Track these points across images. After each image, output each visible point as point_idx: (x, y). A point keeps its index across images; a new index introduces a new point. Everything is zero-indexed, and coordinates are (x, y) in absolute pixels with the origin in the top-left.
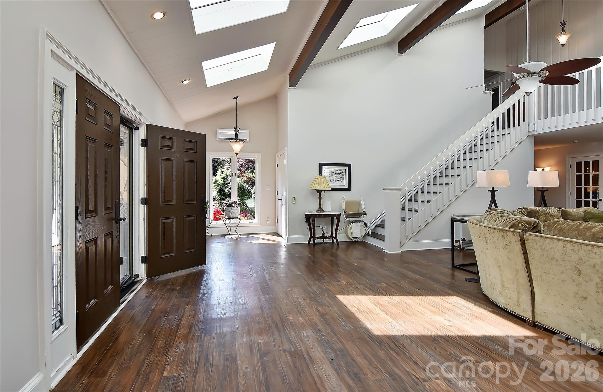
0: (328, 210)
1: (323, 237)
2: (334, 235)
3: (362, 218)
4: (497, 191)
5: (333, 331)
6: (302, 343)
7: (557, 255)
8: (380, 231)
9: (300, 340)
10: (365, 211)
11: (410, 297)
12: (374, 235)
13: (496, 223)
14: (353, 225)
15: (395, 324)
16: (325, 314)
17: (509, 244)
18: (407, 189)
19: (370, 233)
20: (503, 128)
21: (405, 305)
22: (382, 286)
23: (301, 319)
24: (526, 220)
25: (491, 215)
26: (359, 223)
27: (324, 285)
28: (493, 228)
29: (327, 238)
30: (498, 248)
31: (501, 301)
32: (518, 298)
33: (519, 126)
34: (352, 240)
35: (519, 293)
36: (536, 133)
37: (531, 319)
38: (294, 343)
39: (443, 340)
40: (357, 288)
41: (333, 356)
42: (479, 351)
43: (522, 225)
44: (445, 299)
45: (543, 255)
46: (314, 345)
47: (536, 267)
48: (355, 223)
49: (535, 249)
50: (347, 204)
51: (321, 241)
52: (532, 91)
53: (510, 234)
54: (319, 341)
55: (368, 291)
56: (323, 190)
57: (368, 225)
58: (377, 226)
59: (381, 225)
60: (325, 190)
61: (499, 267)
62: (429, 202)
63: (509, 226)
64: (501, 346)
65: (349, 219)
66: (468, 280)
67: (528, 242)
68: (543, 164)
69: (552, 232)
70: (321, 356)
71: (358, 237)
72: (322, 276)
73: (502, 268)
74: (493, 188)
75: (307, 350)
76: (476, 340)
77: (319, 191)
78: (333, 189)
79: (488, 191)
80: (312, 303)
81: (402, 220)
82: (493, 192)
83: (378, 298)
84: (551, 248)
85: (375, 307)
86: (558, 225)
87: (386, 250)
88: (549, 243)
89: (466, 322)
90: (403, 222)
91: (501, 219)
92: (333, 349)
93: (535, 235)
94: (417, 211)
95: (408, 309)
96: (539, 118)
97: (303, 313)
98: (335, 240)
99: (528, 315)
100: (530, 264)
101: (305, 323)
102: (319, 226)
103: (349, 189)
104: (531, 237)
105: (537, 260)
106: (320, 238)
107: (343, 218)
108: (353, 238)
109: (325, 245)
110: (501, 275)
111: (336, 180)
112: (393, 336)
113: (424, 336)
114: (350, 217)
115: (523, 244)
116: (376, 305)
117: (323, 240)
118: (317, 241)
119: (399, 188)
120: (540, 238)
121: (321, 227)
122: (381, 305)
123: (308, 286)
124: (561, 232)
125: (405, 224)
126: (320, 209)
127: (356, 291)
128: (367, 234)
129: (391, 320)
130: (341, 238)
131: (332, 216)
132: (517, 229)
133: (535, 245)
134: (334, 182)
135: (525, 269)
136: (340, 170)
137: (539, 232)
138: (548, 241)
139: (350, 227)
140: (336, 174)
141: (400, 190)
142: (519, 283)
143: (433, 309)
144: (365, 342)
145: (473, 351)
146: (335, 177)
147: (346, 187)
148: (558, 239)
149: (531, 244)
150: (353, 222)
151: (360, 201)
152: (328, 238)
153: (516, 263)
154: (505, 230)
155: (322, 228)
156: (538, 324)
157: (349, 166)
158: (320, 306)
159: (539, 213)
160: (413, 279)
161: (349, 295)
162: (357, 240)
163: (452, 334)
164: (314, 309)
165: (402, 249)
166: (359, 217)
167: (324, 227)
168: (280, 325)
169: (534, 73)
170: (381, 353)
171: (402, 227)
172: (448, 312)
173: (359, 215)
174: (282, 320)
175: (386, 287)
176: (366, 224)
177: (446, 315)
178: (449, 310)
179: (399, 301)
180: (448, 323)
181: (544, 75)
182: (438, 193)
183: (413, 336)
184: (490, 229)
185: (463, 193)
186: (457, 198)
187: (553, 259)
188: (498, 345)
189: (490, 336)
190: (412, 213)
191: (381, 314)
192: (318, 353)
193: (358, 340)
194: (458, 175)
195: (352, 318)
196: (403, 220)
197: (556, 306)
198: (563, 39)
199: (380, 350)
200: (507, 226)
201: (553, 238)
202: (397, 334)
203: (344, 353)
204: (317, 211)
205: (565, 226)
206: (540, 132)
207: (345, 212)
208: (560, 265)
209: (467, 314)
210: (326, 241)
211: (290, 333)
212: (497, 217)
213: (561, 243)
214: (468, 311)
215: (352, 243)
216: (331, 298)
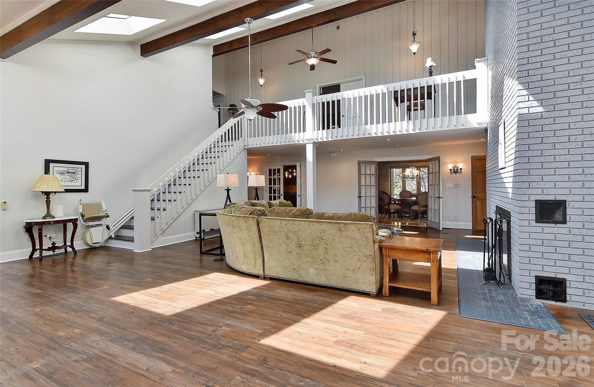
0: (59, 214)
1: (54, 248)
2: (69, 243)
3: (104, 222)
4: (231, 189)
5: (120, 328)
6: (93, 348)
7: (277, 229)
8: (126, 233)
9: (89, 348)
10: (107, 214)
11: (178, 282)
12: (118, 237)
13: (239, 213)
14: (93, 230)
15: (175, 304)
16: (103, 318)
17: (249, 226)
18: (155, 189)
19: (113, 236)
20: (225, 141)
21: (176, 289)
22: (147, 280)
23: (76, 330)
24: (258, 209)
25: (234, 207)
26: (100, 227)
27: (83, 294)
28: (239, 216)
29: (58, 248)
30: (242, 230)
31: (243, 268)
32: (255, 263)
33: (238, 140)
34: (91, 246)
35: (255, 259)
36: (248, 147)
37: (263, 274)
38: (83, 351)
39: (215, 303)
40: (124, 289)
41: (132, 345)
42: (240, 302)
43: (257, 212)
44: (205, 277)
45: (269, 230)
46: (107, 345)
47: (265, 239)
48: (95, 227)
49: (265, 227)
50: (85, 206)
51: (51, 253)
52: (253, 119)
53: (250, 219)
54: (111, 340)
55: (137, 287)
56: (52, 192)
57: (111, 228)
58: (121, 228)
59: (128, 226)
60: (55, 192)
61: (243, 244)
62: (175, 201)
63: (248, 214)
64: (251, 296)
65: (88, 223)
66: (215, 261)
67: (261, 223)
68: (250, 170)
69: (273, 215)
70: (121, 349)
71: (99, 242)
72: (76, 287)
73: (244, 244)
74: (228, 188)
75: (102, 351)
76: (236, 297)
77: (47, 194)
78: (67, 191)
79: (225, 190)
80: (81, 314)
81: (151, 219)
82: (228, 190)
83: (149, 291)
84: (274, 225)
85: (152, 298)
86: (276, 210)
87: (136, 250)
88: (273, 222)
89: (225, 288)
90: (153, 221)
91: (242, 209)
92: (129, 341)
93: (265, 218)
94: (165, 210)
95: (181, 292)
96: (251, 137)
97: (74, 325)
98: (69, 249)
99: (260, 272)
100: (262, 238)
101: (83, 332)
102: (46, 236)
103: (86, 190)
104: (263, 219)
105: (266, 234)
106: (49, 249)
107: (80, 223)
108: (93, 243)
109: (56, 257)
110: (244, 249)
111: (69, 180)
112: (178, 313)
113: (201, 306)
114: (89, 221)
115: (258, 224)
116: (150, 297)
117: (54, 252)
118: (45, 253)
119: (148, 188)
120: (268, 219)
121: (48, 236)
122: (155, 295)
123: (62, 300)
124: (278, 214)
125: (154, 223)
126: (48, 215)
127: (125, 291)
128: (110, 238)
129: (170, 303)
130: (79, 245)
131: (64, 223)
132: (253, 215)
133: (265, 224)
134: (66, 182)
135: (259, 241)
136: (75, 169)
137: (266, 216)
138: (272, 221)
139: (89, 233)
140: (69, 173)
141: (150, 190)
142: (255, 252)
143: (199, 286)
144: (156, 325)
145: (237, 303)
146: (67, 176)
147: (83, 187)
148: (277, 219)
149: (263, 224)
150: (92, 226)
151: (100, 203)
152: (61, 248)
153: (253, 238)
154: (247, 217)
155: (50, 238)
156: (267, 276)
157: (86, 164)
158: (92, 313)
159: (257, 204)
160: (173, 269)
161: (119, 296)
162: (97, 245)
163: (219, 298)
164: (87, 318)
165: (153, 247)
166: (99, 221)
167: (53, 236)
168: (52, 344)
169: (254, 107)
170: (175, 327)
171: (152, 225)
172: (210, 285)
173: (100, 218)
174: (52, 339)
175: (152, 280)
176: (108, 227)
177: (210, 288)
178: (211, 284)
179: (170, 288)
180: (214, 292)
181: (259, 109)
182: (183, 192)
183: (194, 308)
184: (237, 217)
185: (202, 192)
186: (198, 196)
187: (274, 232)
188: (249, 295)
189: (243, 292)
190: (161, 211)
191: (159, 302)
192: (115, 349)
193: (149, 326)
194: (198, 177)
195: (134, 312)
196: (153, 219)
197: (276, 261)
198: (261, 81)
199: (173, 326)
200: (247, 214)
201: (275, 219)
202: (180, 311)
203: (142, 340)
204: (44, 218)
205: (279, 211)
206: (251, 146)
207: (83, 216)
208: (279, 234)
209: (224, 283)
210: (57, 251)
211: (71, 346)
212: (240, 208)
213: (279, 221)
214: (224, 281)
215: (92, 250)
216: (99, 303)
